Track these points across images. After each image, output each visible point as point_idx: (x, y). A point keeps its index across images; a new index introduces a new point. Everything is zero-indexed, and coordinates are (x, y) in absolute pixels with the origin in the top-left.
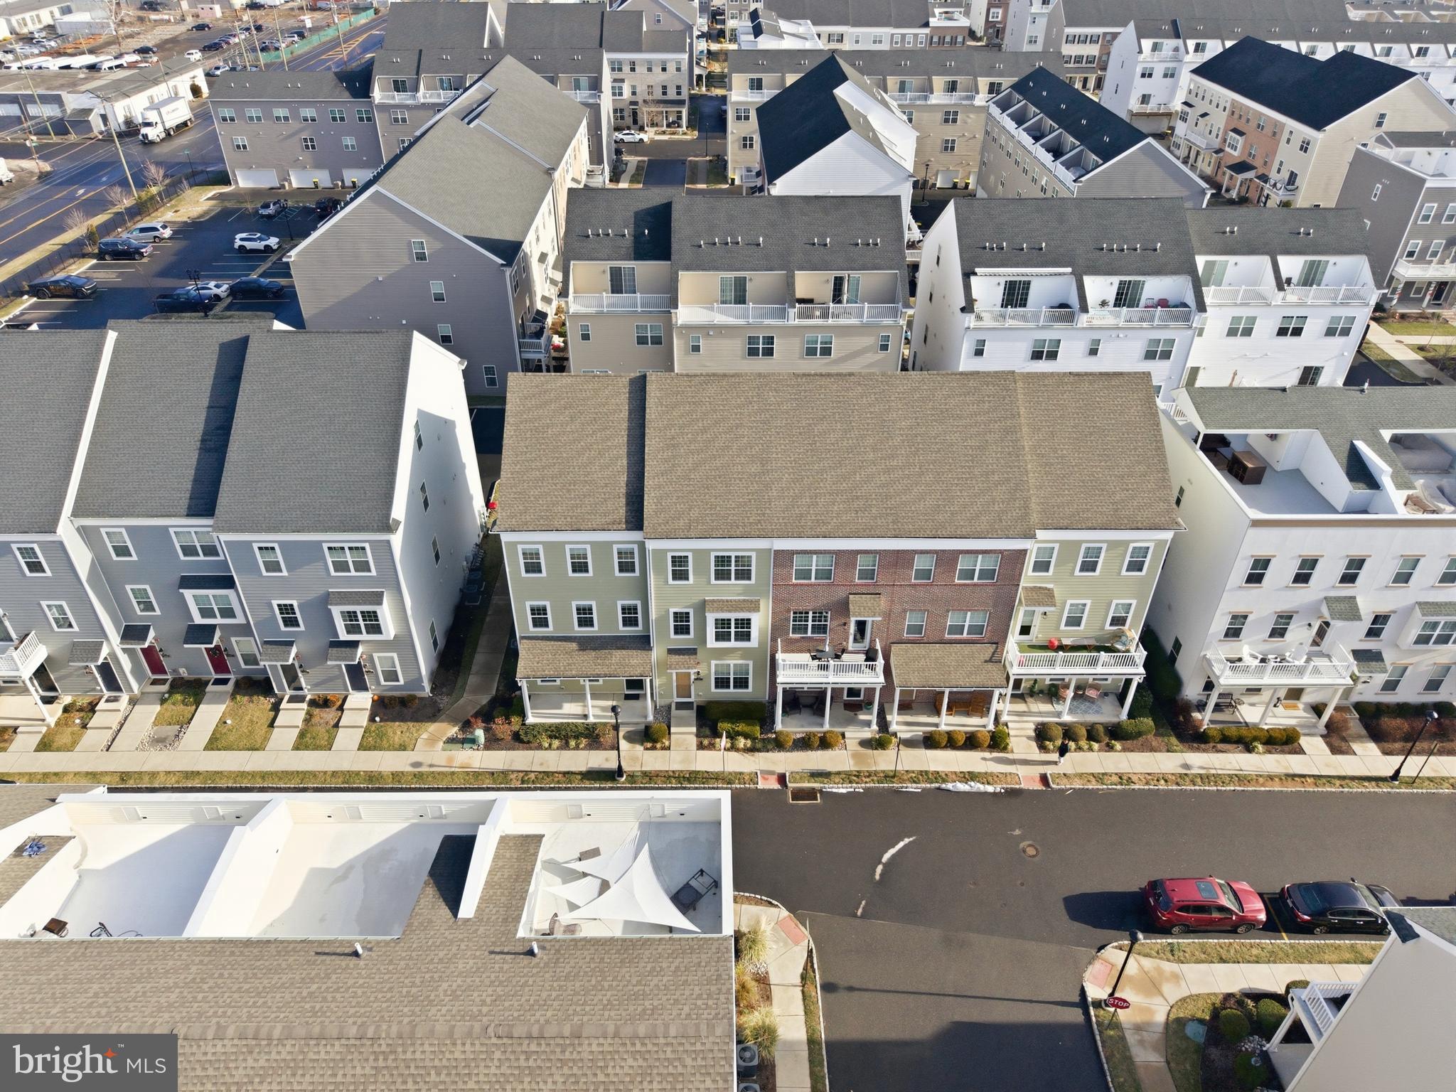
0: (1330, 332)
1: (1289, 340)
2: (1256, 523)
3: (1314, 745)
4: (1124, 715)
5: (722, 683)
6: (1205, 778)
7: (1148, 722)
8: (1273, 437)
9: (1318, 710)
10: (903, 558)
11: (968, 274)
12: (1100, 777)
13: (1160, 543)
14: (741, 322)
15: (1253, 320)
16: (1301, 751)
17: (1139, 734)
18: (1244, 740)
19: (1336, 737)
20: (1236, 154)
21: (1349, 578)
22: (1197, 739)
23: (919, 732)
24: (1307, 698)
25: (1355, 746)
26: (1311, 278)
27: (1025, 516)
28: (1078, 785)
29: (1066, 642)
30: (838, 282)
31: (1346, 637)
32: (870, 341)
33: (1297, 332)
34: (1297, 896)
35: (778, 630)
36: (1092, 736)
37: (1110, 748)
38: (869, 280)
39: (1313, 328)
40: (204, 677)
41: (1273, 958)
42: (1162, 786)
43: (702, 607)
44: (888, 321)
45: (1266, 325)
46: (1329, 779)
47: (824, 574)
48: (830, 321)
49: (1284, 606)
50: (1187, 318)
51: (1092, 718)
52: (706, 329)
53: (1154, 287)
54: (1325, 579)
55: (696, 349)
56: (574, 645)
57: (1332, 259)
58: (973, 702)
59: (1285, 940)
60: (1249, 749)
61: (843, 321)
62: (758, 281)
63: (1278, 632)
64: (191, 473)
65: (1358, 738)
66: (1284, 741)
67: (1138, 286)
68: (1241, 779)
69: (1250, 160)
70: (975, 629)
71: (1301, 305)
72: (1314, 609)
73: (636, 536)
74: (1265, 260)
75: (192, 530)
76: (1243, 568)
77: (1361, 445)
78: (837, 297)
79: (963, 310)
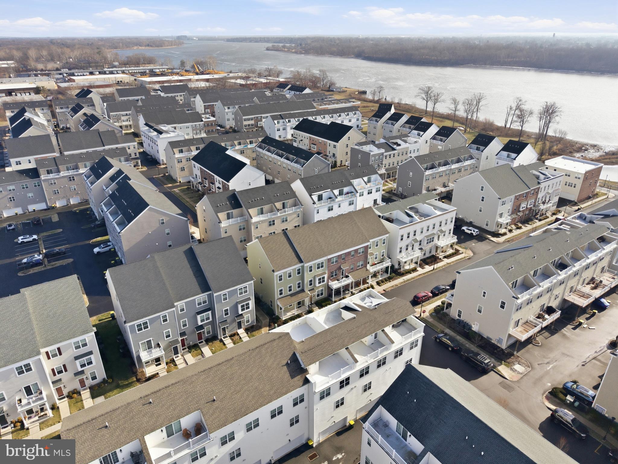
0: (377, 191)
1: (370, 195)
2: (400, 229)
3: (419, 269)
4: (389, 275)
5: (318, 295)
6: (408, 280)
7: (394, 274)
8: (391, 214)
9: (416, 263)
10: (349, 253)
11: (311, 195)
12: (393, 286)
13: (387, 237)
14: (267, 218)
15: (363, 192)
16: (418, 271)
17: (394, 277)
18: (409, 272)
19: (421, 266)
20: (315, 150)
21: (415, 235)
22: (402, 274)
23: (358, 291)
24: (414, 261)
25: (425, 267)
26: (369, 181)
27: (366, 238)
28: (390, 289)
29: (376, 263)
30: (283, 204)
31: (417, 246)
32: (295, 215)
33: (371, 193)
34: (434, 290)
35: (329, 278)
36: (386, 281)
37: (390, 281)
38: (290, 202)
39: (374, 191)
40: (196, 343)
41: (436, 300)
42: (403, 284)
43: (314, 278)
44: (298, 210)
45: (366, 193)
46: (425, 273)
47: (336, 261)
48: (286, 213)
49: (407, 244)
50: (355, 195)
51: (384, 277)
52: (258, 222)
53: (346, 190)
54: (411, 235)
55: (257, 228)
56: (289, 297)
57: (372, 176)
58: (365, 282)
59: (436, 298)
60: (411, 273)
61: (289, 213)
62: (266, 208)
63: (407, 249)
64: (197, 284)
65: (424, 265)
66: (414, 270)
67: (343, 190)
68: (413, 278)
69: (320, 151)
70: (362, 265)
71: (371, 187)
72: (411, 242)
73: (302, 264)
74: (361, 179)
75: (201, 298)
76: (400, 238)
77: (406, 210)
78: (284, 207)
79: (313, 203)
